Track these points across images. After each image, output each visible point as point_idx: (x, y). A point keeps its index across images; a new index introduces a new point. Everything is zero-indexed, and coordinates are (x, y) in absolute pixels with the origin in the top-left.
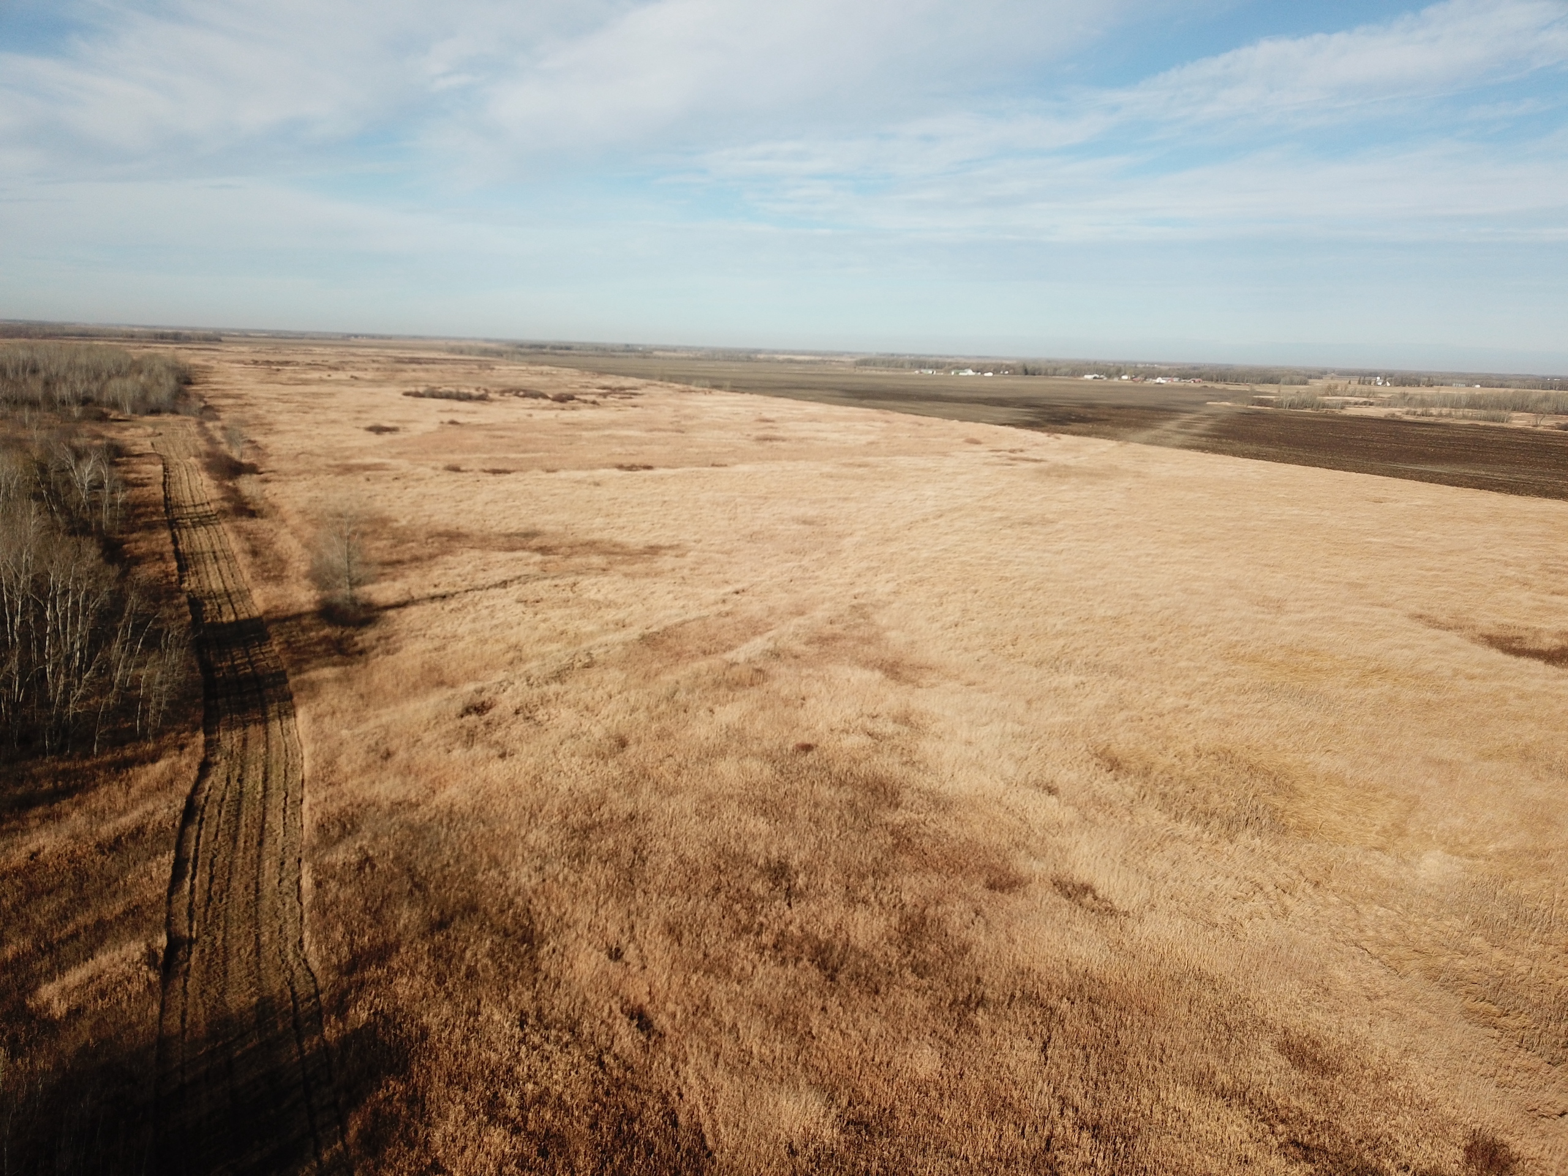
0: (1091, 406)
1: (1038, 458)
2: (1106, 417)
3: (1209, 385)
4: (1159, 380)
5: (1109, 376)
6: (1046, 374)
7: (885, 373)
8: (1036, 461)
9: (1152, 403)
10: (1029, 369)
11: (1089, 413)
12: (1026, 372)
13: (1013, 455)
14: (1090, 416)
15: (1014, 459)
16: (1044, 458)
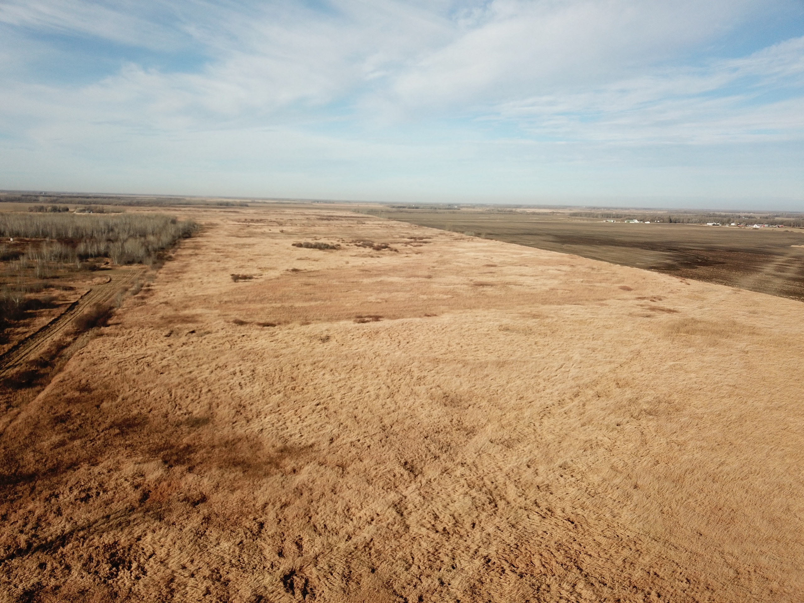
0: (711, 249)
1: (672, 308)
2: (722, 260)
3: (790, 229)
4: (756, 226)
5: (723, 223)
6: (683, 222)
7: (585, 222)
8: (670, 311)
9: (752, 246)
10: (673, 219)
11: (710, 256)
12: (671, 221)
13: (653, 304)
14: (711, 259)
15: (653, 309)
16: (677, 308)
